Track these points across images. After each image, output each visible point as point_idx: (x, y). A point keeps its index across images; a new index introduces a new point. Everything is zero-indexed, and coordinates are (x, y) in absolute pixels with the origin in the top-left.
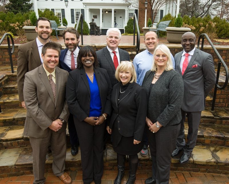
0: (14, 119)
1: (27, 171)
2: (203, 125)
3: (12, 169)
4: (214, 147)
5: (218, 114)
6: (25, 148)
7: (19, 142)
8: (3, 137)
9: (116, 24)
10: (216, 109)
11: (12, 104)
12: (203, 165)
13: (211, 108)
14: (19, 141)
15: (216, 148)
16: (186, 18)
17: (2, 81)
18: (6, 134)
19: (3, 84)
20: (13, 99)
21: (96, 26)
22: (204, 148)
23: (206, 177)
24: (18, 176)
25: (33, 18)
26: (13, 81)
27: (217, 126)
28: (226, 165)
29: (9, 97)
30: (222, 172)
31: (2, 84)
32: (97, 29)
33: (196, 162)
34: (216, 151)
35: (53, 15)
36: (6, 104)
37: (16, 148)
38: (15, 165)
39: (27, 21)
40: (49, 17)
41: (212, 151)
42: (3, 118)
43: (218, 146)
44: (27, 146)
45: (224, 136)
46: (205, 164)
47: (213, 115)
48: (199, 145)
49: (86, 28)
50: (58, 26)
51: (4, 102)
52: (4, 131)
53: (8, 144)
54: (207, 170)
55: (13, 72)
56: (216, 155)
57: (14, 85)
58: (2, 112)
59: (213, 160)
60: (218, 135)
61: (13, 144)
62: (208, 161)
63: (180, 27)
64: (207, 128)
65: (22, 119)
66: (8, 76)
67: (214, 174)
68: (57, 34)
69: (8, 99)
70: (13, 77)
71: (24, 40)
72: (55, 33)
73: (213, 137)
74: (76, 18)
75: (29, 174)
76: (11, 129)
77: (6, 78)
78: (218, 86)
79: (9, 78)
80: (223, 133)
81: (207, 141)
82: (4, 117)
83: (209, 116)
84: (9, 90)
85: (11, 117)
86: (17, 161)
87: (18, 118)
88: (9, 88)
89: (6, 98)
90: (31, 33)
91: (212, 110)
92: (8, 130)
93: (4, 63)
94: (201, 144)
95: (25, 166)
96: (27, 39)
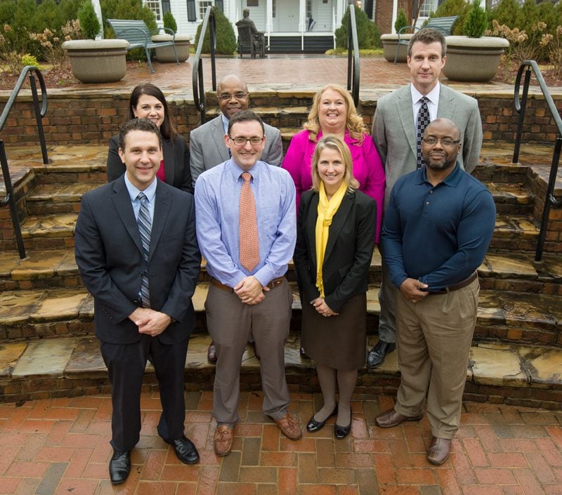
0: (56, 274)
1: (90, 388)
2: (510, 295)
3: (57, 381)
4: (530, 347)
5: (549, 270)
6: (84, 339)
7: (70, 324)
8: (33, 313)
9: (311, 21)
10: (549, 258)
11: (50, 239)
12: (497, 387)
13: (534, 254)
14: (70, 322)
15: (533, 351)
16: (507, 6)
17: (24, 183)
18: (41, 306)
19: (25, 190)
20: (51, 227)
21: (253, 30)
22: (506, 350)
23: (501, 413)
24: (71, 396)
25: (88, 19)
26: (47, 184)
27: (546, 300)
28: (552, 389)
29: (42, 222)
30: (541, 403)
31: (23, 192)
32: (257, 39)
33: (479, 380)
34: (533, 356)
35: (138, 5)
36: (35, 239)
37: (63, 337)
38: (65, 373)
39: (71, 24)
40: (128, 11)
41: (522, 356)
42: (30, 271)
43: (539, 345)
44: (87, 334)
45: (556, 323)
46: (501, 384)
47: (537, 271)
48: (494, 343)
49: (228, 35)
50: (151, 35)
51: (30, 234)
52: (36, 301)
53: (44, 328)
54: (505, 398)
55: (46, 161)
56: (530, 364)
57: (50, 193)
58: (28, 258)
59: (521, 376)
60: (541, 320)
61: (57, 329)
62: (509, 378)
63: (478, 37)
64: (518, 304)
65: (73, 274)
66: (37, 171)
67: (521, 409)
68: (149, 58)
69: (40, 227)
70: (48, 173)
71: (67, 76)
72: (145, 54)
73: (528, 322)
74: (201, 5)
75: (95, 393)
76: (50, 296)
77: (32, 176)
78: (553, 200)
79: (37, 176)
80: (555, 315)
81: (514, 334)
82: (32, 269)
83: (527, 273)
84: (40, 206)
85: (48, 268)
86: (68, 365)
87: (64, 272)
88: (39, 201)
89: (34, 225)
90: (83, 60)
91: (536, 260)
92: (45, 299)
93: (23, 138)
94: (498, 339)
95: (86, 376)
96: (73, 73)
